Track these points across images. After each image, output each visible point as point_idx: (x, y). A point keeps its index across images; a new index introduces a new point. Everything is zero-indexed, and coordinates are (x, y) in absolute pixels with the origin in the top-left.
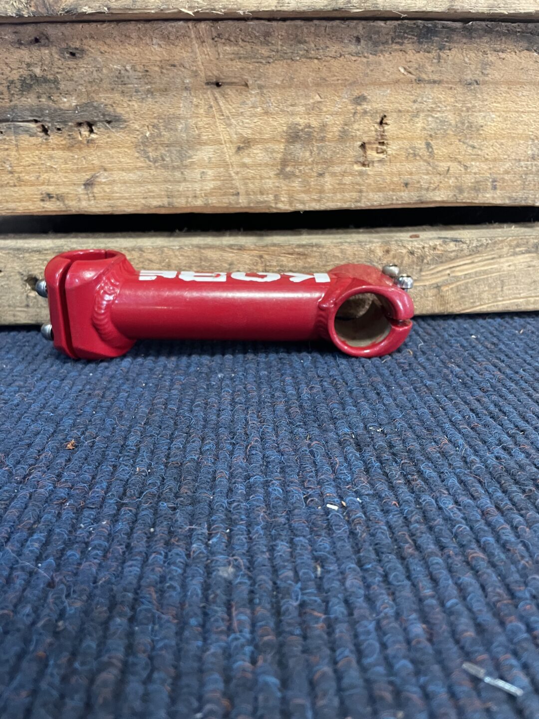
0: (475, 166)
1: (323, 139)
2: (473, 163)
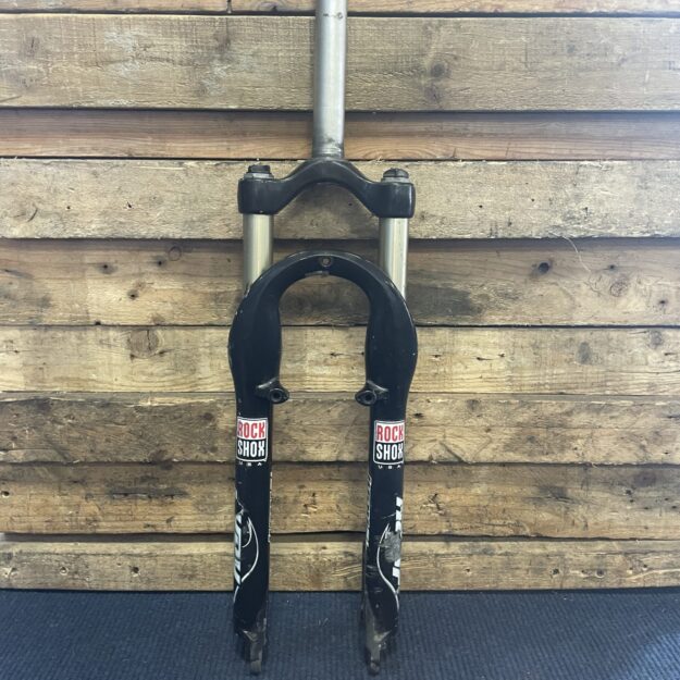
1: (285, 503)
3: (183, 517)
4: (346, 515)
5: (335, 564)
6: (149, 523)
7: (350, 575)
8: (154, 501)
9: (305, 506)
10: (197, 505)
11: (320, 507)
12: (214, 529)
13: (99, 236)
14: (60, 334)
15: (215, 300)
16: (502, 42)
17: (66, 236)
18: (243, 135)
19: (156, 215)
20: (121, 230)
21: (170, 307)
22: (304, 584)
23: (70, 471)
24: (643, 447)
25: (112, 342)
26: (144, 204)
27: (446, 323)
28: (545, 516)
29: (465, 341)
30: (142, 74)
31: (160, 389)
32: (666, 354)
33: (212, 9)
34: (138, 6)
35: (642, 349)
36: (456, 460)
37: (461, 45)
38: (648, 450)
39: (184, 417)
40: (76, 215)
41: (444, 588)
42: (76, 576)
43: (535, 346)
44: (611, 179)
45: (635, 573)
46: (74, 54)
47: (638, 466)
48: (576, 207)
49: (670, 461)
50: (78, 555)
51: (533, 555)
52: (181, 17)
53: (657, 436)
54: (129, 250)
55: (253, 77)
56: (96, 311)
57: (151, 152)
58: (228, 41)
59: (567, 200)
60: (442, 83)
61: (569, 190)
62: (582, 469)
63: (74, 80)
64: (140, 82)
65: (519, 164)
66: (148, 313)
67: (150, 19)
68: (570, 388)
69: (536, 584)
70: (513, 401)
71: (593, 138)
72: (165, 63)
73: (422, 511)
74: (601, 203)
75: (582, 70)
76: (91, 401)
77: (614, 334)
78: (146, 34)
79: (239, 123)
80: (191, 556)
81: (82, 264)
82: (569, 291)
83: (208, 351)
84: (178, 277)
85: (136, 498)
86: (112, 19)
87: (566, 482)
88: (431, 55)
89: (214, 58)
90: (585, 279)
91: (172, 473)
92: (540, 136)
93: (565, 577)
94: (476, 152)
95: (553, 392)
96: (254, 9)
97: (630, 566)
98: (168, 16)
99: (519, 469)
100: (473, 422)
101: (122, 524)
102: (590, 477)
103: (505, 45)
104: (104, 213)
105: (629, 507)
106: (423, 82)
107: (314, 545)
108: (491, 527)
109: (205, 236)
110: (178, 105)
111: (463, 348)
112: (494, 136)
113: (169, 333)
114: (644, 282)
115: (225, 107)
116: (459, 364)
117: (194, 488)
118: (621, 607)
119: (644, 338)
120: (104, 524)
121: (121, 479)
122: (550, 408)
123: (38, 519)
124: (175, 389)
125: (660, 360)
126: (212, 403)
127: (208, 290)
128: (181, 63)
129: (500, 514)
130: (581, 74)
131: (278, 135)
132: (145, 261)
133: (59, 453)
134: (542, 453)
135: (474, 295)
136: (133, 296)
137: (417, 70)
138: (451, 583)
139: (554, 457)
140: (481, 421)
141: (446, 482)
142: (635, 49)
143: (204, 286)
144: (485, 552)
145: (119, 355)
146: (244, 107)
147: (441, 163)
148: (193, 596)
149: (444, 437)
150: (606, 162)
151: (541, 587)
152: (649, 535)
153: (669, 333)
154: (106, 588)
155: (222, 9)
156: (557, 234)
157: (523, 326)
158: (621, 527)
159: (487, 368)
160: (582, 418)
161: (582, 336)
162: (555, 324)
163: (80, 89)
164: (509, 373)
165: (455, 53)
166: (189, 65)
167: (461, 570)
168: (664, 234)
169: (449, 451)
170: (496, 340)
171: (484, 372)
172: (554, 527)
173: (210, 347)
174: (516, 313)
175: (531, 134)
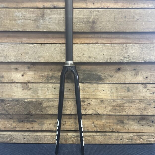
3: (35, 127)
4: (73, 126)
5: (70, 137)
6: (28, 128)
7: (74, 140)
8: (29, 123)
9: (64, 124)
10: (38, 124)
11: (67, 125)
12: (43, 130)
13: (14, 61)
14: (6, 85)
15: (42, 77)
16: (109, 15)
17: (6, 61)
18: (48, 38)
19: (27, 56)
20: (19, 60)
21: (31, 78)
22: (63, 142)
23: (9, 116)
24: (141, 111)
25: (18, 86)
26: (25, 54)
27: (96, 82)
28: (119, 127)
29: (100, 87)
30: (24, 23)
31: (30, 97)
32: (147, 90)
33: (40, 7)
34: (22, 7)
35: (142, 88)
36: (98, 114)
37: (99, 16)
38: (143, 112)
39: (35, 104)
40: (9, 56)
41: (95, 143)
42: (11, 140)
43: (117, 88)
44: (134, 48)
45: (140, 140)
46: (7, 18)
47: (140, 115)
48: (126, 55)
49: (148, 115)
50: (12, 135)
51: (116, 136)
52: (32, 9)
53: (145, 109)
54: (22, 65)
55: (50, 24)
56: (14, 79)
57: (26, 42)
58: (44, 15)
59: (124, 53)
60: (95, 25)
61: (125, 51)
62: (127, 116)
63: (8, 24)
64: (23, 25)
65: (113, 44)
66: (26, 80)
67: (25, 10)
68: (125, 98)
69: (116, 142)
70: (111, 101)
71: (131, 38)
72: (29, 20)
73: (90, 126)
74: (132, 54)
75: (128, 22)
76: (13, 100)
77: (135, 85)
78: (24, 13)
79: (47, 35)
80: (37, 135)
81: (11, 68)
82: (125, 75)
83: (40, 89)
84: (33, 71)
85: (25, 122)
86: (16, 10)
87: (124, 119)
88: (92, 18)
89: (40, 19)
90: (128, 72)
91: (33, 117)
92: (118, 38)
93: (123, 141)
94: (103, 42)
95: (121, 98)
96: (50, 7)
97: (138, 138)
98: (29, 9)
99: (113, 116)
100: (102, 105)
101: (21, 128)
102: (129, 118)
103: (109, 16)
104: (15, 56)
105: (138, 125)
106: (90, 25)
107: (66, 133)
108: (106, 130)
109: (39, 61)
110: (32, 30)
111: (100, 88)
112: (107, 38)
113: (31, 84)
114: (142, 73)
115: (43, 31)
116: (99, 92)
117: (38, 120)
118: (136, 148)
119: (142, 86)
120: (17, 128)
121: (21, 118)
122: (120, 102)
123: (2, 127)
124: (33, 97)
125: (146, 91)
126: (41, 101)
127: (40, 74)
128: (33, 20)
129: (108, 127)
130: (128, 23)
131: (56, 38)
132: (25, 67)
133: (6, 112)
134: (118, 113)
135: (102, 76)
136: (23, 76)
137: (89, 22)
138: (97, 142)
139: (121, 113)
140: (104, 105)
141: (96, 119)
142: (141, 17)
143: (39, 73)
144: (105, 135)
145: (20, 90)
146: (48, 31)
147: (94, 44)
148: (38, 145)
149: (95, 109)
150: (134, 44)
151: (118, 143)
152: (143, 132)
153: (148, 85)
154: (18, 142)
155: (42, 7)
156: (122, 61)
157: (114, 83)
158: (136, 130)
159: (106, 93)
160: (127, 104)
161: (128, 85)
162: (121, 83)
163: (9, 27)
164: (110, 94)
165: (97, 18)
166: (34, 20)
167: (99, 139)
168: (147, 61)
169: (96, 112)
170: (108, 86)
171: (105, 94)
172: (121, 130)
173: (41, 88)
174: (112, 80)
175: (116, 37)
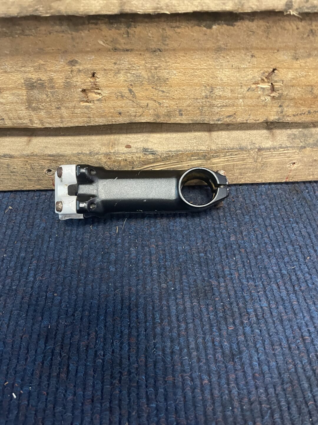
0: (166, 103)
1: (53, 87)
2: (164, 101)
9: (84, 91)
73: (249, 94)
167: (285, 163)
